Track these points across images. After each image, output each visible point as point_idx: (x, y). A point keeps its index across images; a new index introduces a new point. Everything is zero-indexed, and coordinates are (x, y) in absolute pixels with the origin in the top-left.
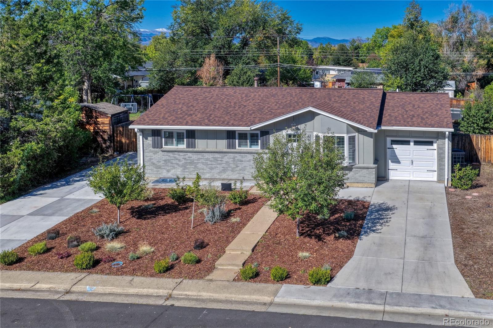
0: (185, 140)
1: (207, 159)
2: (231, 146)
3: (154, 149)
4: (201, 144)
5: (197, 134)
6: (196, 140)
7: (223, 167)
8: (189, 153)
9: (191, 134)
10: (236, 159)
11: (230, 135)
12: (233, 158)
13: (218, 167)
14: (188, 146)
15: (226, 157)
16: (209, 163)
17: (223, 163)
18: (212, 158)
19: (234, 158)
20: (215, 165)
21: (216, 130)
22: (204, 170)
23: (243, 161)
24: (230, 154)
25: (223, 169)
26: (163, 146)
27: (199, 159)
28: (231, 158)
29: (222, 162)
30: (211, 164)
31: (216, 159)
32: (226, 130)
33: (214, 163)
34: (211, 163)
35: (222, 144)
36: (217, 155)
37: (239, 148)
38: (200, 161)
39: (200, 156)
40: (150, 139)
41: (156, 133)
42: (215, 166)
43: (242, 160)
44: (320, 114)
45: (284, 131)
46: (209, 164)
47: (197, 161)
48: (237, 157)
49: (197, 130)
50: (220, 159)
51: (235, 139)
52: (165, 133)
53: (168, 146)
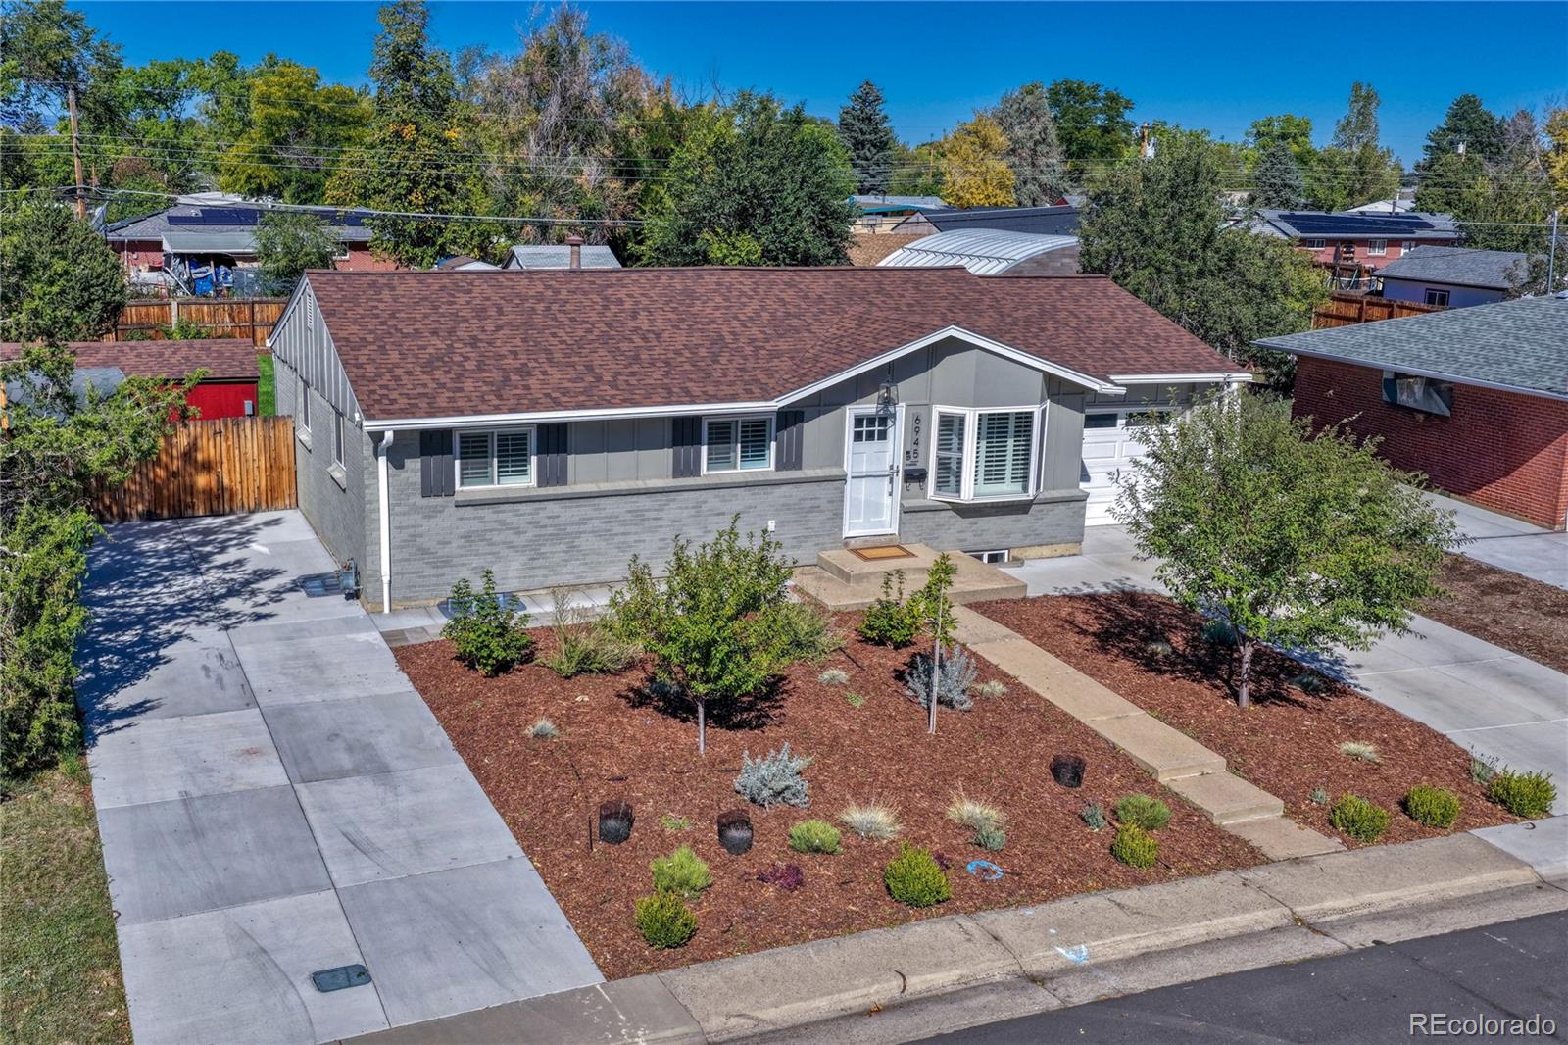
0: (534, 459)
1: (609, 520)
2: (686, 468)
3: (426, 501)
4: (585, 470)
5: (572, 438)
6: (571, 458)
7: (661, 540)
8: (550, 505)
9: (555, 440)
10: (704, 507)
11: (684, 432)
12: (694, 507)
13: (644, 541)
14: (543, 481)
15: (673, 505)
16: (617, 529)
17: (662, 527)
18: (630, 511)
19: (697, 506)
20: (636, 534)
21: (633, 421)
22: (598, 554)
23: (723, 514)
24: (686, 495)
25: (661, 544)
26: (457, 487)
27: (583, 521)
28: (687, 508)
29: (660, 523)
30: (624, 534)
31: (638, 514)
32: (669, 417)
33: (633, 529)
34: (623, 530)
35: (654, 465)
36: (644, 502)
37: (711, 473)
38: (588, 527)
39: (585, 509)
40: (414, 465)
41: (434, 443)
42: (636, 538)
43: (722, 510)
45: (847, 407)
46: (617, 535)
47: (576, 529)
48: (705, 502)
49: (576, 423)
50: (653, 514)
51: (700, 443)
52: (464, 439)
53: (470, 485)
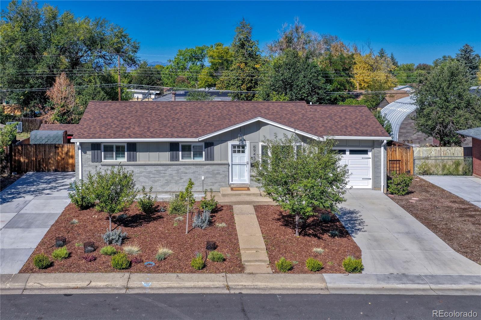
0: (126, 153)
1: (150, 172)
2: (174, 158)
3: (93, 164)
4: (142, 157)
5: (138, 147)
6: (138, 153)
7: (166, 180)
8: (130, 167)
9: (132, 147)
10: (180, 171)
11: (174, 147)
12: (176, 171)
13: (161, 180)
14: (129, 160)
15: (169, 169)
16: (152, 176)
17: (166, 176)
18: (155, 171)
19: (178, 170)
20: (158, 178)
21: (159, 142)
22: (146, 183)
23: (187, 173)
24: (174, 166)
25: (166, 181)
26: (103, 160)
27: (141, 173)
28: (174, 170)
29: (166, 175)
30: (154, 177)
31: (159, 172)
32: (169, 142)
33: (157, 176)
34: (153, 176)
35: (165, 157)
36: (160, 168)
37: (183, 160)
38: (142, 174)
39: (142, 169)
40: (89, 153)
41: (95, 147)
42: (158, 179)
43: (186, 172)
44: (268, 124)
45: (229, 142)
46: (152, 177)
47: (138, 175)
48: (180, 169)
49: (139, 142)
50: (163, 172)
51: (178, 151)
52: (105, 146)
53: (107, 160)
